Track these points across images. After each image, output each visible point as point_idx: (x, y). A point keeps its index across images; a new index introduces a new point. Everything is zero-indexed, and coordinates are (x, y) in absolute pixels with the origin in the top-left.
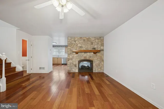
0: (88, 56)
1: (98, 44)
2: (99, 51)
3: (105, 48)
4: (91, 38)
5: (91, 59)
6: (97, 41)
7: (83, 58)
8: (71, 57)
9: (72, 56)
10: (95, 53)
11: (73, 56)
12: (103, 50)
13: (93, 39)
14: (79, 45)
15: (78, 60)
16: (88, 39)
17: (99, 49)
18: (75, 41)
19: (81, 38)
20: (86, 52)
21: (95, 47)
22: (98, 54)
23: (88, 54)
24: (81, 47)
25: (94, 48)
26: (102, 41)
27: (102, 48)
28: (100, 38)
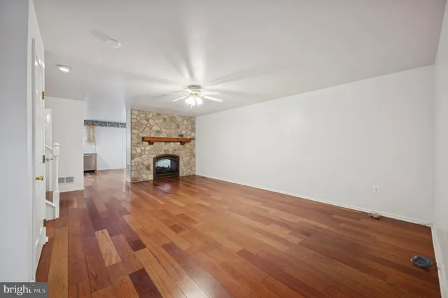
0: (171, 148)
1: (186, 128)
2: (189, 140)
3: (197, 135)
4: (176, 117)
5: (176, 153)
6: (185, 122)
7: (162, 153)
8: (139, 150)
9: (141, 150)
10: (182, 143)
11: (143, 148)
12: (194, 139)
13: (179, 119)
14: (155, 128)
15: (154, 156)
16: (172, 119)
17: (189, 137)
18: (148, 120)
19: (159, 114)
20: (167, 141)
21: (183, 132)
22: (187, 145)
23: (172, 144)
24: (158, 132)
25: (182, 136)
26: (193, 123)
27: (193, 134)
28: (190, 118)
